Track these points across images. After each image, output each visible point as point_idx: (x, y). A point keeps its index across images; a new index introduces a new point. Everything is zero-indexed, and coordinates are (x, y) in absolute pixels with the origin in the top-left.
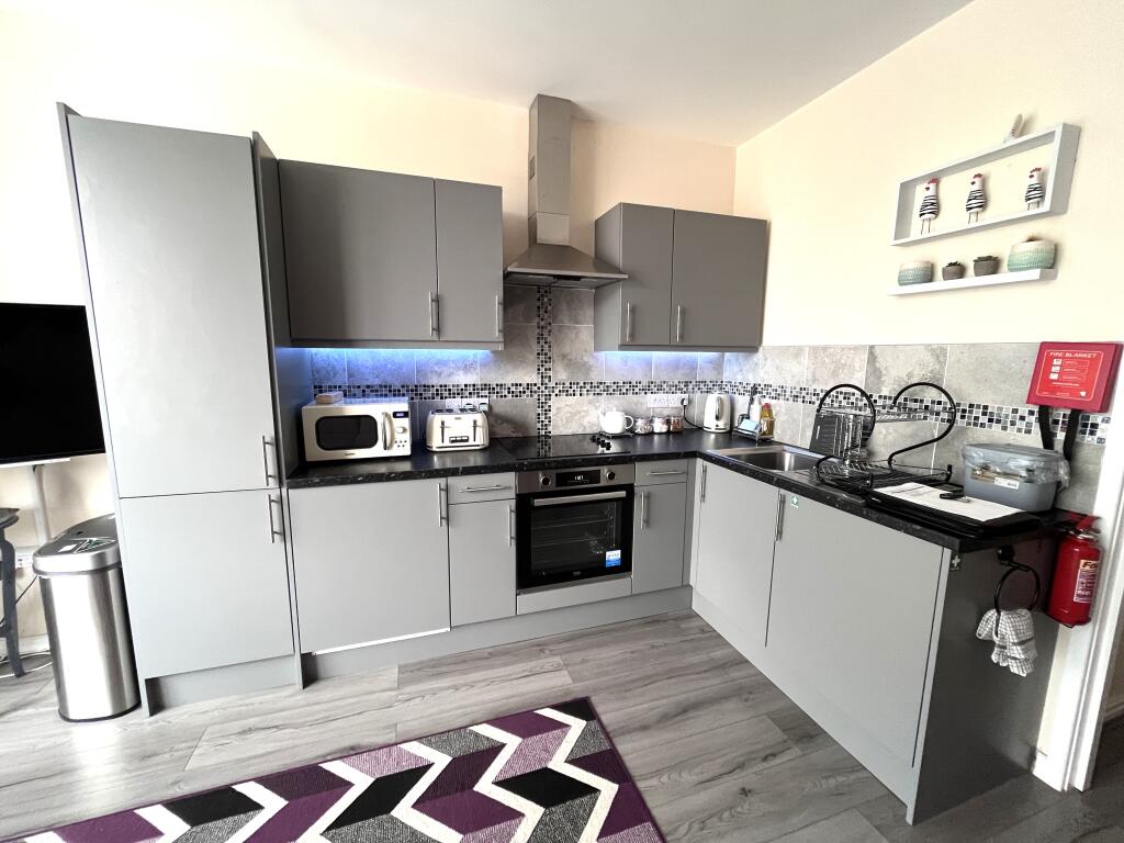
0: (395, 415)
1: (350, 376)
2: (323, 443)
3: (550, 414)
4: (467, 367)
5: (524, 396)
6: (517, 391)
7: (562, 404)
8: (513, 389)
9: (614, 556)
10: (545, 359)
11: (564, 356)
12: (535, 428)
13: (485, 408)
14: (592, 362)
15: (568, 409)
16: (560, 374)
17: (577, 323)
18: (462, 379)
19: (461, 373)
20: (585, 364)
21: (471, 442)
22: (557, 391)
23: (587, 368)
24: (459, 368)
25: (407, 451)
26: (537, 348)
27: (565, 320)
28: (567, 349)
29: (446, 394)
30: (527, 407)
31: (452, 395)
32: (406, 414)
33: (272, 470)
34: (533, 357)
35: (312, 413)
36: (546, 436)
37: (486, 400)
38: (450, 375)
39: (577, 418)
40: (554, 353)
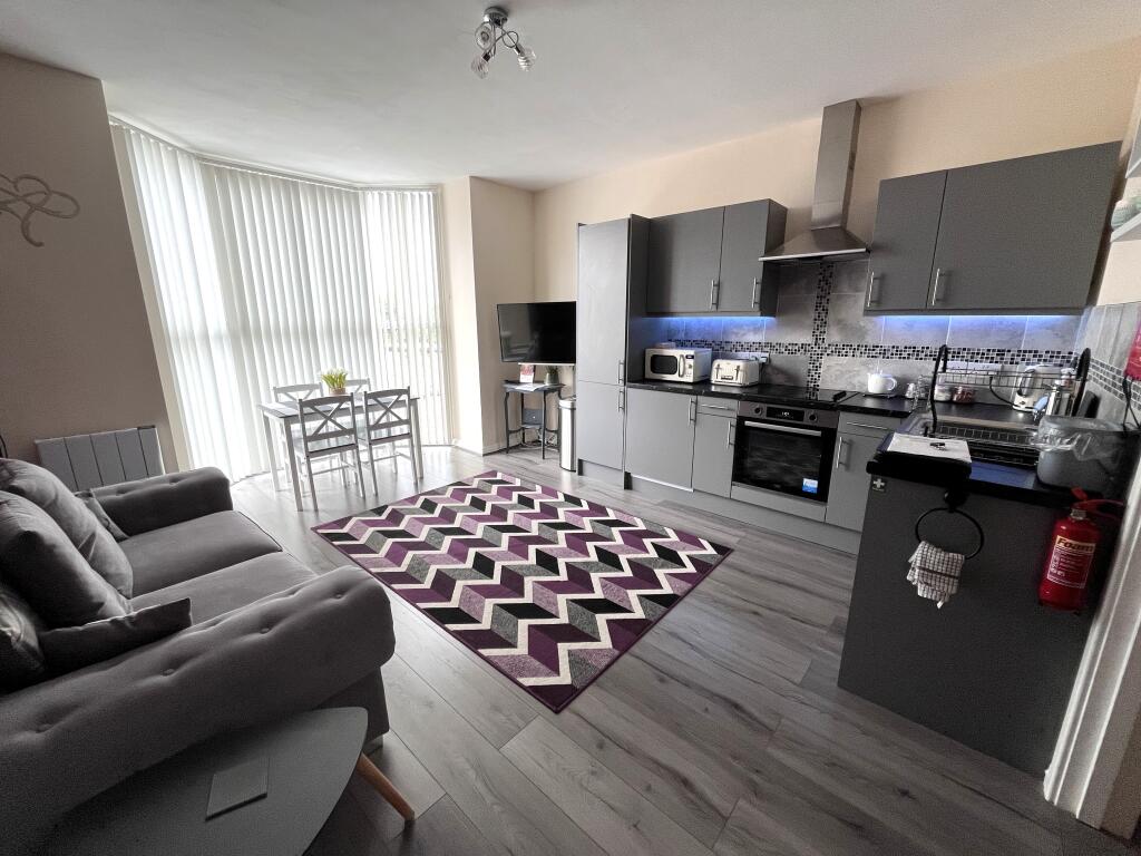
0: (687, 357)
1: (686, 334)
2: (654, 370)
3: (821, 371)
4: (757, 330)
5: (798, 354)
6: (792, 349)
7: (832, 363)
8: (790, 348)
9: (810, 484)
10: (821, 324)
11: (839, 322)
12: (804, 380)
13: (764, 360)
14: (869, 326)
15: (839, 368)
16: (833, 336)
17: (857, 291)
18: (752, 338)
19: (752, 333)
20: (861, 328)
21: (734, 381)
22: (829, 351)
23: (862, 332)
24: (749, 331)
25: (691, 380)
26: (813, 315)
27: (845, 288)
28: (843, 315)
29: (739, 348)
30: (800, 363)
31: (743, 349)
32: (693, 357)
33: (622, 377)
34: (810, 321)
35: (650, 352)
36: (814, 389)
37: (767, 355)
38: (744, 335)
39: (847, 376)
40: (831, 318)
